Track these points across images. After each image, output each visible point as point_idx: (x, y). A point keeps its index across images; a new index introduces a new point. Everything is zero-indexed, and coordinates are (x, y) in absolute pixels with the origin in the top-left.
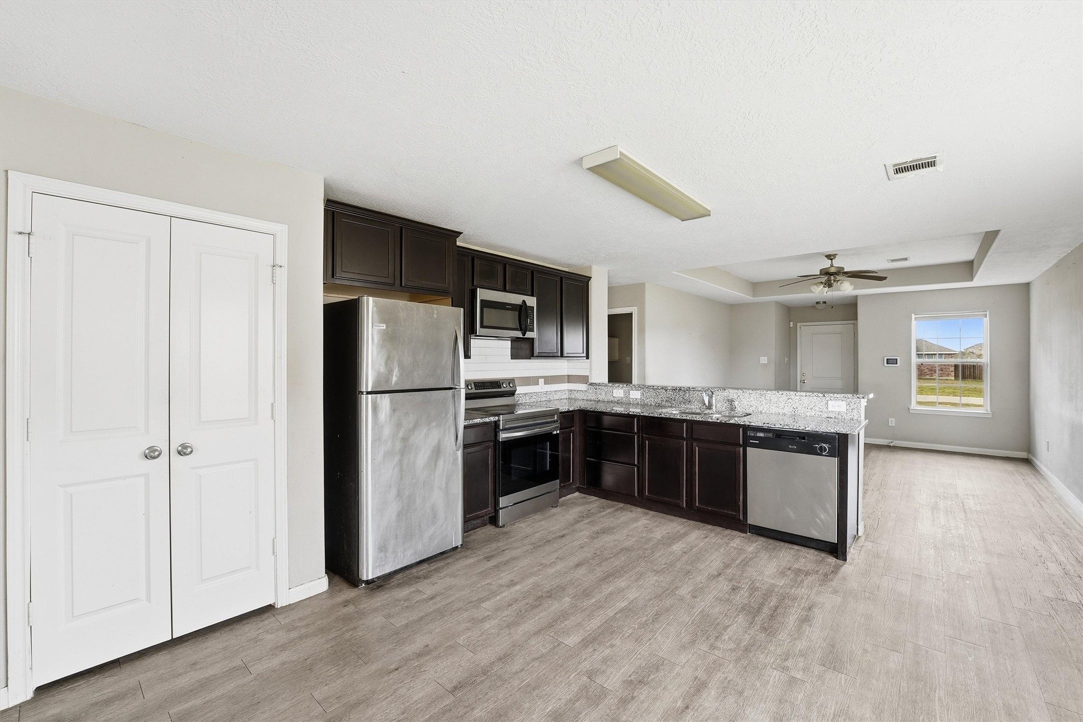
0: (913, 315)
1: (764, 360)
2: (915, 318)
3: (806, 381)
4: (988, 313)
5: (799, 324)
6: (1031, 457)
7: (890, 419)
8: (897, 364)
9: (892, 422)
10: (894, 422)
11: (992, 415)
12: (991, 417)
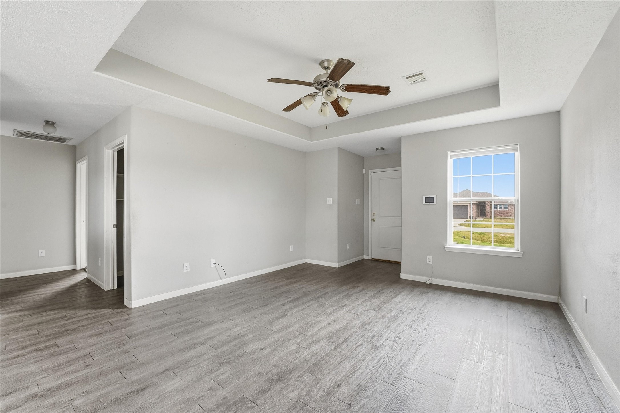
0: (449, 153)
1: (330, 201)
2: (451, 156)
3: (375, 220)
4: (518, 147)
5: (370, 171)
6: (561, 302)
7: (428, 257)
8: (434, 202)
9: (430, 260)
10: (431, 260)
11: (523, 255)
12: (521, 256)
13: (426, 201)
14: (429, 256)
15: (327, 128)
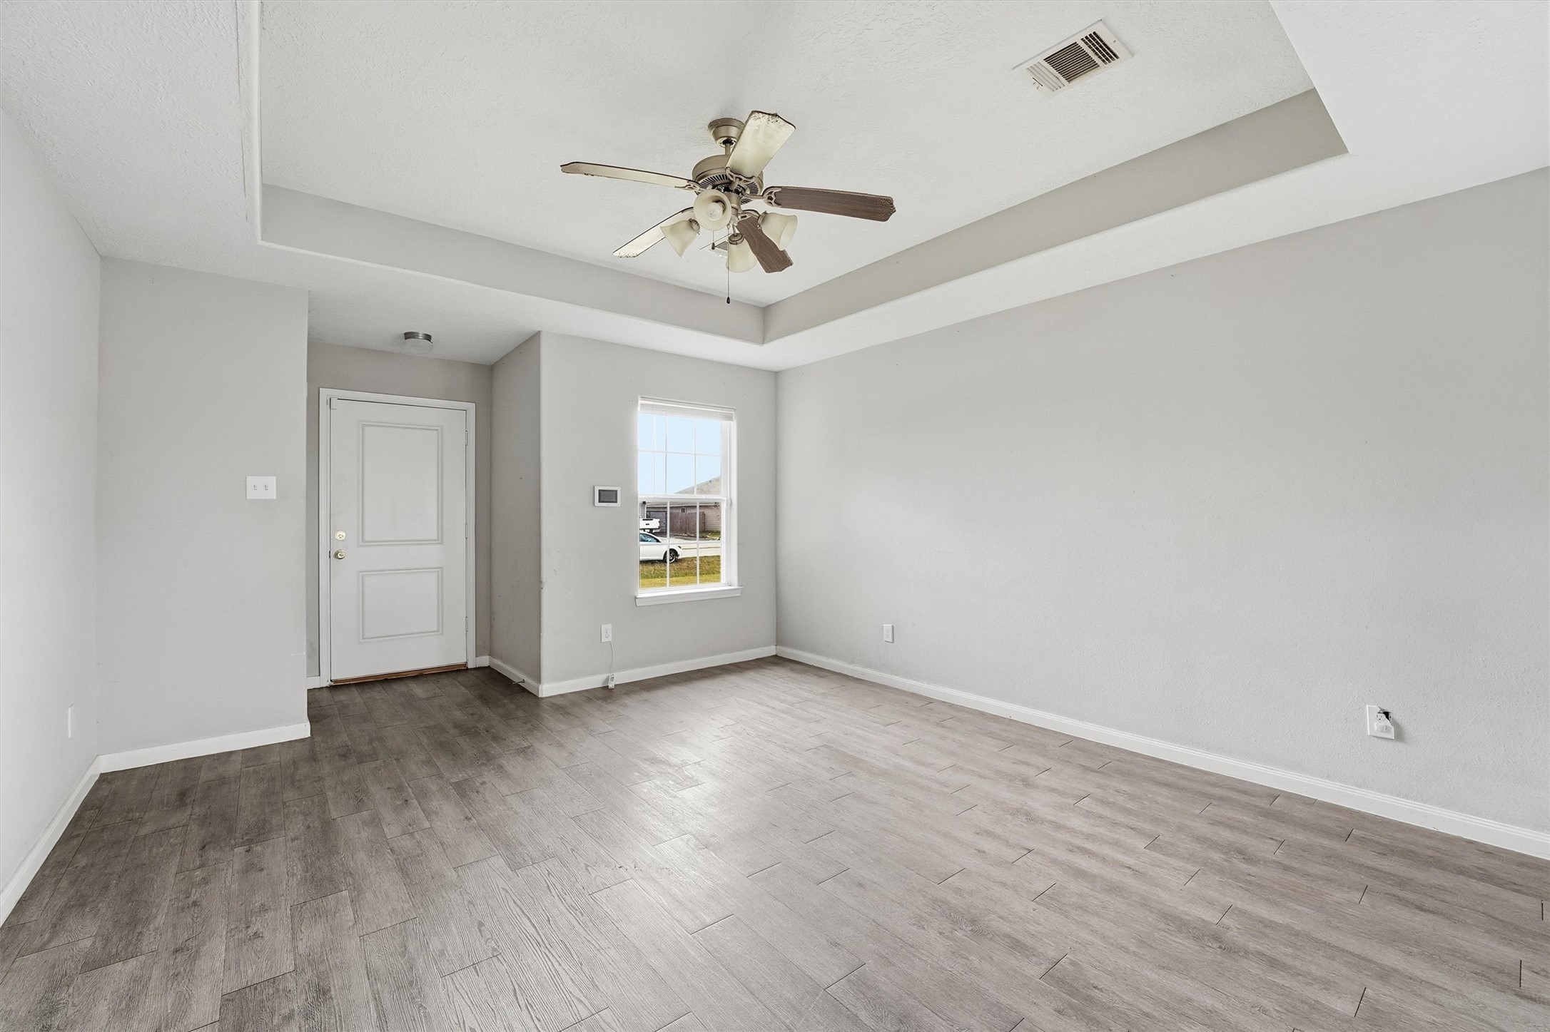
0: (640, 398)
1: (262, 488)
3: (343, 555)
4: (735, 414)
5: (324, 393)
8: (616, 501)
9: (607, 633)
10: (610, 633)
11: (742, 591)
12: (739, 595)
13: (602, 500)
14: (606, 626)
15: (728, 302)
